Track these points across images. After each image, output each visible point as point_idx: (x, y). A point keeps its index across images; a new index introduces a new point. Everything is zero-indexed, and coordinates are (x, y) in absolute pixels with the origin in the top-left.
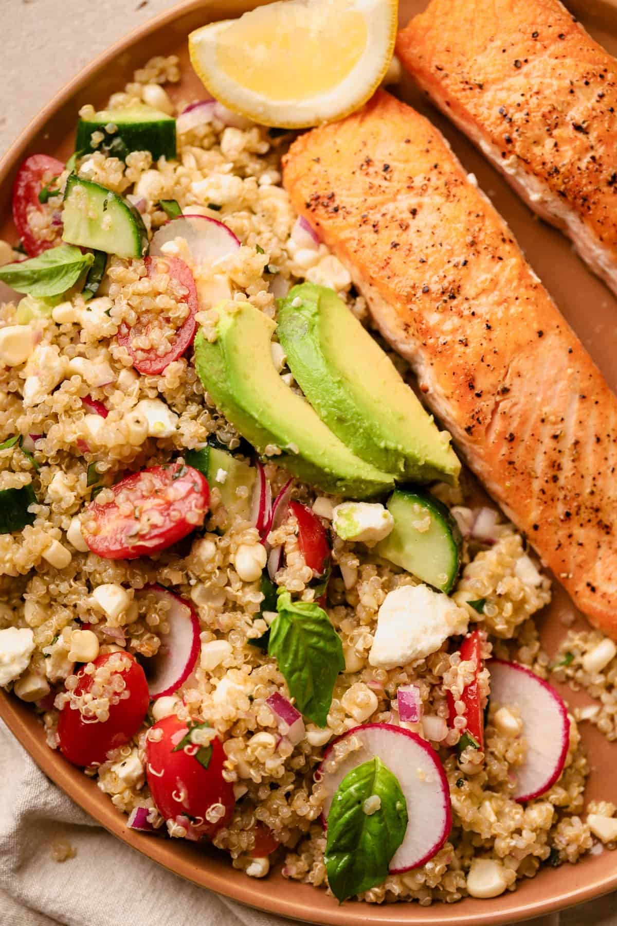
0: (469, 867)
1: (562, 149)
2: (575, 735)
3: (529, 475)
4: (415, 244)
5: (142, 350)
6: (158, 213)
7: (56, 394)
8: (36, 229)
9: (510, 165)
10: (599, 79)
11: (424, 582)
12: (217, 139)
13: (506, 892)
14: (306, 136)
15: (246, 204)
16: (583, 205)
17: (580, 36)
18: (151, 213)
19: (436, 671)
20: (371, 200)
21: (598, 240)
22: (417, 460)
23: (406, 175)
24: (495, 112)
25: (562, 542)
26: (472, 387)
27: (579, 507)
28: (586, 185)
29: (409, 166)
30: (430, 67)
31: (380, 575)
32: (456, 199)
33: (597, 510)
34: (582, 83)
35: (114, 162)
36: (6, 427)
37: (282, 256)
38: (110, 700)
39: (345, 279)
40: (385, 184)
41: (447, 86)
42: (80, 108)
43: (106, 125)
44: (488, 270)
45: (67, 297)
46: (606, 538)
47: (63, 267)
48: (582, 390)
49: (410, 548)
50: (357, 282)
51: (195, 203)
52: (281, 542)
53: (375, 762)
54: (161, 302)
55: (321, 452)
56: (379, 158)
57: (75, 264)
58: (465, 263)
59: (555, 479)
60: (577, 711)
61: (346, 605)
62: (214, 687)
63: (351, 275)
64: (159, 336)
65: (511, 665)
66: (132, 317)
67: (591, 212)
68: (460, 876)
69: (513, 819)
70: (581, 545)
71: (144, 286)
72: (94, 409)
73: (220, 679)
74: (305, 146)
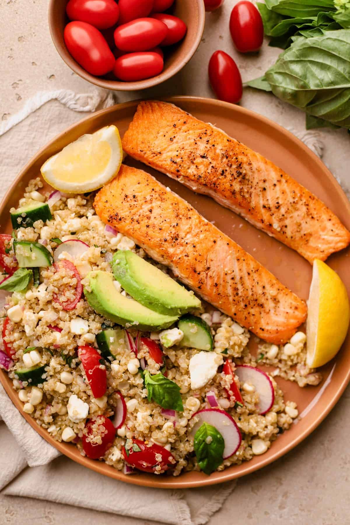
0: (251, 445)
1: (199, 167)
2: (274, 384)
3: (227, 296)
4: (155, 223)
5: (64, 302)
6: (52, 243)
7: (37, 327)
8: (8, 264)
9: (182, 180)
10: (205, 135)
11: (202, 350)
12: (65, 204)
13: (268, 449)
14: (99, 192)
15: (84, 228)
16: (214, 187)
17: (192, 120)
18: (50, 244)
19: (217, 381)
20: (133, 211)
21: (224, 198)
22: (185, 308)
23: (143, 197)
24: (169, 162)
25: (247, 316)
26: (195, 271)
27: (249, 302)
28: (213, 178)
29: (143, 193)
30: (138, 151)
31: (184, 353)
32: (165, 200)
33: (256, 300)
34: (199, 138)
35: (29, 229)
36: (24, 345)
37: (106, 243)
38: (101, 436)
39: (132, 244)
40: (136, 203)
41: (147, 157)
42: (10, 210)
43: (21, 214)
44: (187, 224)
45: (28, 288)
46: (262, 309)
47: (22, 277)
48: (237, 257)
49: (191, 340)
50: (137, 243)
51: (66, 234)
52: (143, 357)
53: (204, 425)
54: (65, 281)
55: (147, 319)
56: (130, 193)
57: (26, 275)
58: (177, 225)
59: (237, 294)
60: (272, 374)
61: (174, 367)
62: (136, 417)
63: (134, 242)
64: (69, 294)
65: (242, 366)
66: (56, 290)
67: (218, 188)
68: (249, 450)
69: (262, 423)
70: (253, 315)
71: (56, 276)
72: (54, 330)
73: (137, 413)
74: (100, 197)
